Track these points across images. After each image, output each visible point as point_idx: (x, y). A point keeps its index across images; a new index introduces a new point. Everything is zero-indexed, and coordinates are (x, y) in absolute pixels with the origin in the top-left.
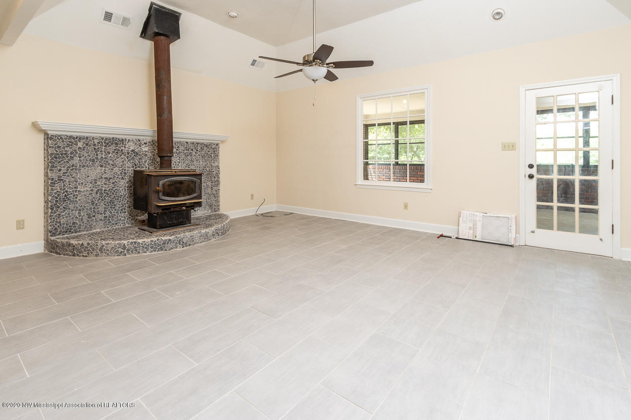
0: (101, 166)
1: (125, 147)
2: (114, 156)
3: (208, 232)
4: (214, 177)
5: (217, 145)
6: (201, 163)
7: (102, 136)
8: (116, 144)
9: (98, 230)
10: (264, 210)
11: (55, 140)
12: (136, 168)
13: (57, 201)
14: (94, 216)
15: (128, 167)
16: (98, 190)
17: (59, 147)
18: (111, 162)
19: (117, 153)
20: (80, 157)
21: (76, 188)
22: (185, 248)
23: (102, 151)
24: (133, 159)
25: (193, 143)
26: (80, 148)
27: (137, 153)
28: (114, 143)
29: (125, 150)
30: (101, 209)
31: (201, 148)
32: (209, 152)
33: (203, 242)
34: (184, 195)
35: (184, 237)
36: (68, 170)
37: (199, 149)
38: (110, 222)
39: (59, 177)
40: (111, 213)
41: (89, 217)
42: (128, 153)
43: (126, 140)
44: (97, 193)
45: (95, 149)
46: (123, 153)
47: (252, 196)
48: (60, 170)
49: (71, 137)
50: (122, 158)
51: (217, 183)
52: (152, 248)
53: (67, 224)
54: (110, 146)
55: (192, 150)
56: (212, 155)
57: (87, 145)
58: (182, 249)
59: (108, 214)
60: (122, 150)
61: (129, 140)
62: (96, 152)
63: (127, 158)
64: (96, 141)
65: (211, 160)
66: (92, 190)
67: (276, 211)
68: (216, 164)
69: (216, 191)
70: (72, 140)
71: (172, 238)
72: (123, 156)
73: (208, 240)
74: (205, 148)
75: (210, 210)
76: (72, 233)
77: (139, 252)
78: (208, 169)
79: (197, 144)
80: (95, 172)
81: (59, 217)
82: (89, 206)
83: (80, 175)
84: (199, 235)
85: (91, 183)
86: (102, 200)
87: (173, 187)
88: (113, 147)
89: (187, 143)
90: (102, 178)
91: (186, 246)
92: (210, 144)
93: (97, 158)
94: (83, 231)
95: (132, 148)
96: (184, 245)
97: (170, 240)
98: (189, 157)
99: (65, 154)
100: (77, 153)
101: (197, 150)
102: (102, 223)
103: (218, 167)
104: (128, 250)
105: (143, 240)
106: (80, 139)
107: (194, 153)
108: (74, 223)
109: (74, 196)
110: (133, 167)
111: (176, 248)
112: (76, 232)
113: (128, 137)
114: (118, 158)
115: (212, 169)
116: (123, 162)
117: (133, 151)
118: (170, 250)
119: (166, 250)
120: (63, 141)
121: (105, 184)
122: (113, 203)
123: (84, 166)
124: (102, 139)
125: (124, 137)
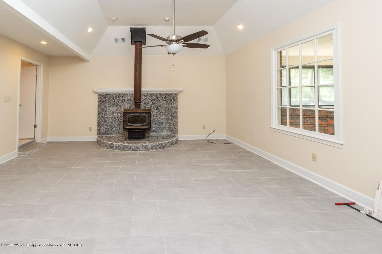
0: (116, 107)
1: (126, 98)
2: (121, 102)
3: (148, 146)
4: (174, 114)
5: (176, 94)
6: (165, 105)
7: (117, 93)
8: (122, 96)
9: (114, 135)
10: (212, 137)
11: (100, 96)
12: (131, 108)
13: (100, 121)
14: (113, 129)
15: (127, 107)
16: (115, 117)
17: (101, 99)
18: (120, 105)
19: (123, 100)
20: (108, 103)
21: (107, 116)
22: (133, 152)
23: (116, 100)
24: (129, 103)
25: (161, 94)
26: (108, 99)
27: (131, 101)
28: (121, 96)
29: (126, 99)
30: (116, 126)
31: (165, 97)
32: (170, 98)
33: (144, 150)
34: (140, 123)
35: (133, 146)
36: (104, 108)
37: (164, 97)
38: (119, 132)
39: (101, 111)
40: (119, 128)
41: (111, 129)
42: (127, 101)
43: (126, 94)
44: (114, 119)
45: (114, 99)
46: (125, 101)
47: (204, 127)
48: (101, 108)
49: (105, 94)
50: (124, 103)
51: (176, 117)
52: (119, 148)
53: (103, 131)
54: (120, 97)
55: (160, 98)
56: (173, 100)
57: (111, 97)
58: (131, 152)
59: (118, 128)
60: (125, 99)
61: (128, 94)
62: (114, 100)
63: (127, 102)
64: (114, 96)
65: (172, 103)
66: (112, 117)
67: (225, 139)
68: (175, 106)
69: (175, 122)
70: (106, 95)
71: (127, 145)
72: (125, 102)
73: (148, 150)
74: (168, 97)
75: (170, 133)
76: (105, 135)
77: (114, 149)
78: (169, 109)
79: (163, 94)
80: (114, 109)
81: (101, 128)
82: (111, 124)
83: (108, 111)
84: (142, 146)
85: (112, 114)
86: (116, 122)
87: (134, 119)
88: (121, 98)
89: (157, 94)
90: (116, 112)
91: (134, 151)
92: (171, 94)
93: (114, 103)
94: (109, 135)
95: (129, 98)
96: (133, 150)
97: (126, 146)
98: (158, 102)
99: (103, 101)
100: (107, 101)
101: (163, 98)
102: (116, 132)
103: (176, 108)
104: (110, 147)
105: (116, 144)
106: (108, 95)
107: (161, 100)
108: (105, 131)
109: (106, 119)
110: (129, 107)
111: (129, 150)
112: (106, 135)
113: (127, 93)
114: (123, 103)
115: (172, 109)
116: (125, 105)
117: (129, 99)
118: (126, 151)
119: (124, 151)
120: (103, 96)
121: (118, 115)
122: (120, 124)
123: (110, 107)
124: (117, 94)
125: (125, 93)
